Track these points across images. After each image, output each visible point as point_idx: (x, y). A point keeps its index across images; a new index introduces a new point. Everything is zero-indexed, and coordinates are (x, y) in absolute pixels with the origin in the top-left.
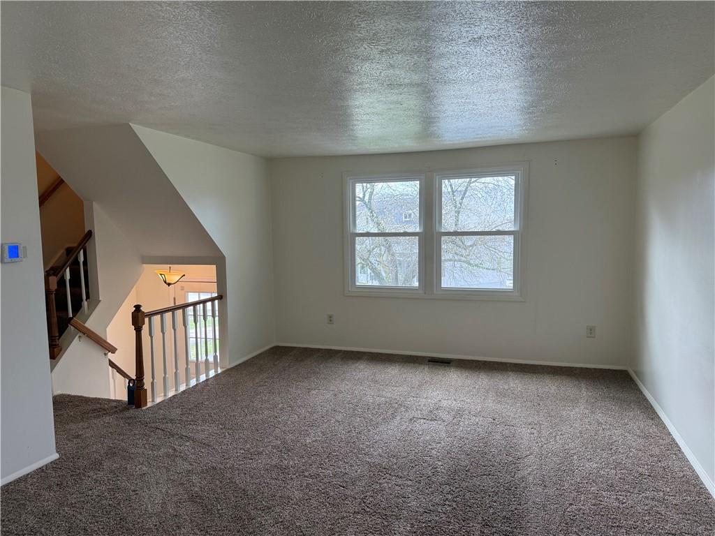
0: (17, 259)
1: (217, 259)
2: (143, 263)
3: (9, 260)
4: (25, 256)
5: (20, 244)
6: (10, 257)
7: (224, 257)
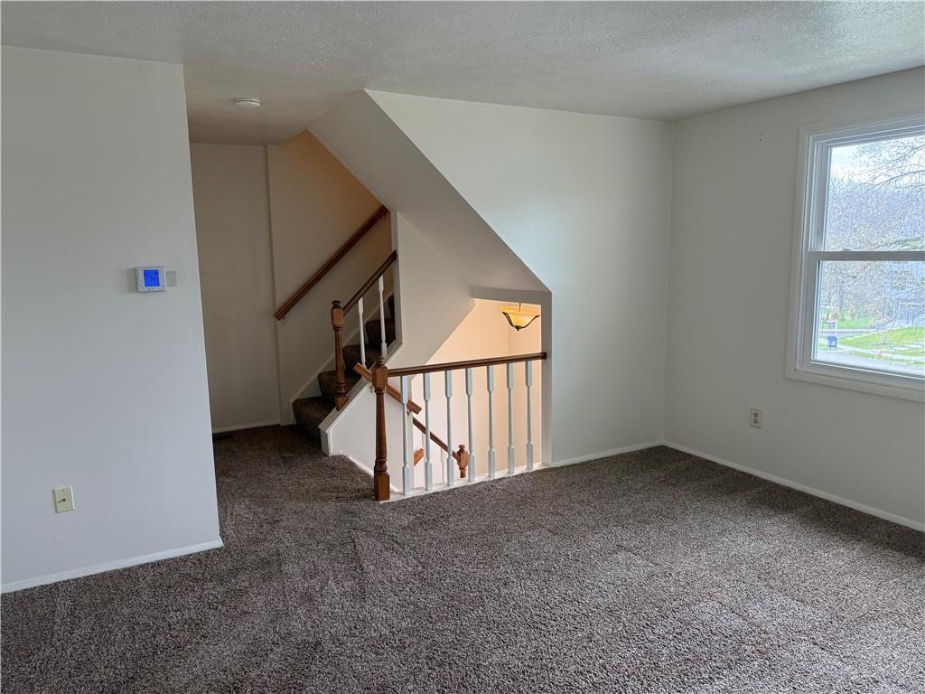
0: (156, 288)
1: (541, 296)
2: (473, 296)
3: (146, 289)
4: (173, 283)
5: (162, 267)
6: (146, 286)
7: (550, 293)
